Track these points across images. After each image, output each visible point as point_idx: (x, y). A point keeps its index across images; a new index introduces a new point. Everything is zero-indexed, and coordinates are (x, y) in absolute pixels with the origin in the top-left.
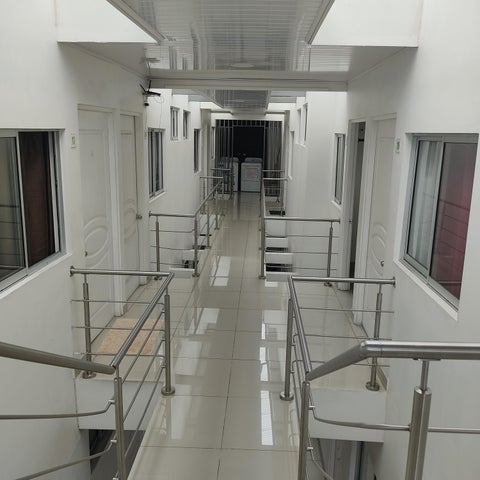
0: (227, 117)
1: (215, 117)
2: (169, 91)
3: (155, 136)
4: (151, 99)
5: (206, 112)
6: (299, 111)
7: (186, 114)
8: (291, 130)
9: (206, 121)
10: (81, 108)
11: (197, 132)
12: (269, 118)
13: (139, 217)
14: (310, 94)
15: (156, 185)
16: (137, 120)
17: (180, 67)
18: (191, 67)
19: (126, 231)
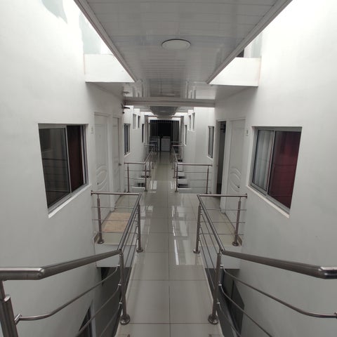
0: (155, 119)
1: (150, 119)
2: (133, 106)
3: (127, 127)
4: (125, 110)
5: (146, 117)
6: (190, 116)
7: (139, 117)
8: (185, 124)
9: (146, 120)
10: (96, 114)
11: (143, 125)
12: (174, 119)
13: (120, 165)
14: (196, 108)
15: (127, 150)
16: (119, 120)
17: (137, 96)
18: (141, 96)
19: (115, 171)
